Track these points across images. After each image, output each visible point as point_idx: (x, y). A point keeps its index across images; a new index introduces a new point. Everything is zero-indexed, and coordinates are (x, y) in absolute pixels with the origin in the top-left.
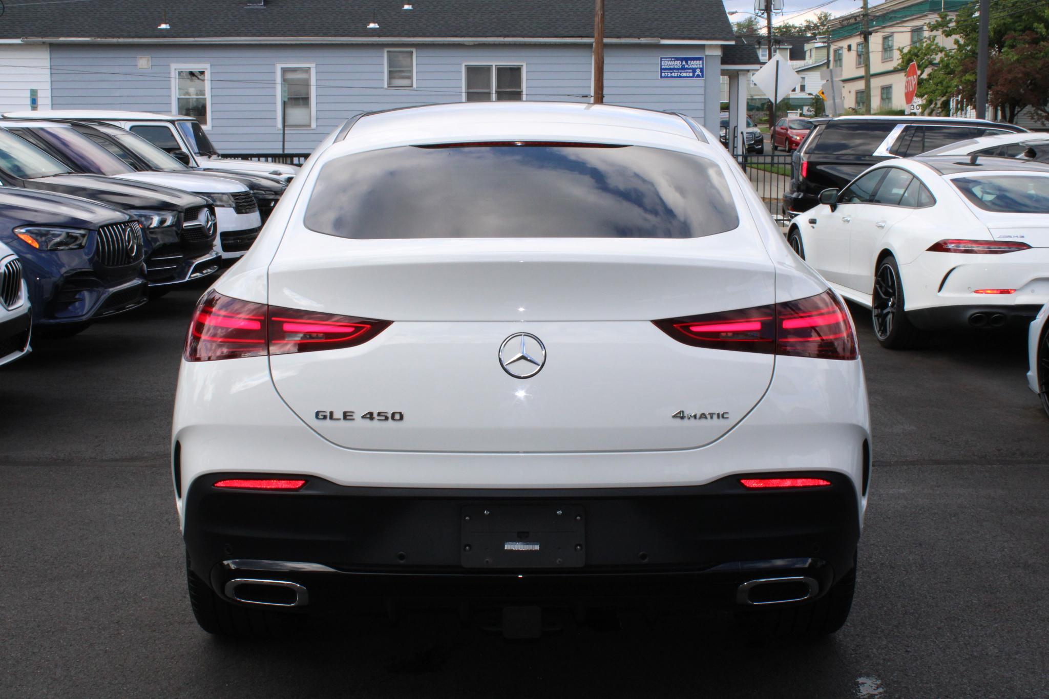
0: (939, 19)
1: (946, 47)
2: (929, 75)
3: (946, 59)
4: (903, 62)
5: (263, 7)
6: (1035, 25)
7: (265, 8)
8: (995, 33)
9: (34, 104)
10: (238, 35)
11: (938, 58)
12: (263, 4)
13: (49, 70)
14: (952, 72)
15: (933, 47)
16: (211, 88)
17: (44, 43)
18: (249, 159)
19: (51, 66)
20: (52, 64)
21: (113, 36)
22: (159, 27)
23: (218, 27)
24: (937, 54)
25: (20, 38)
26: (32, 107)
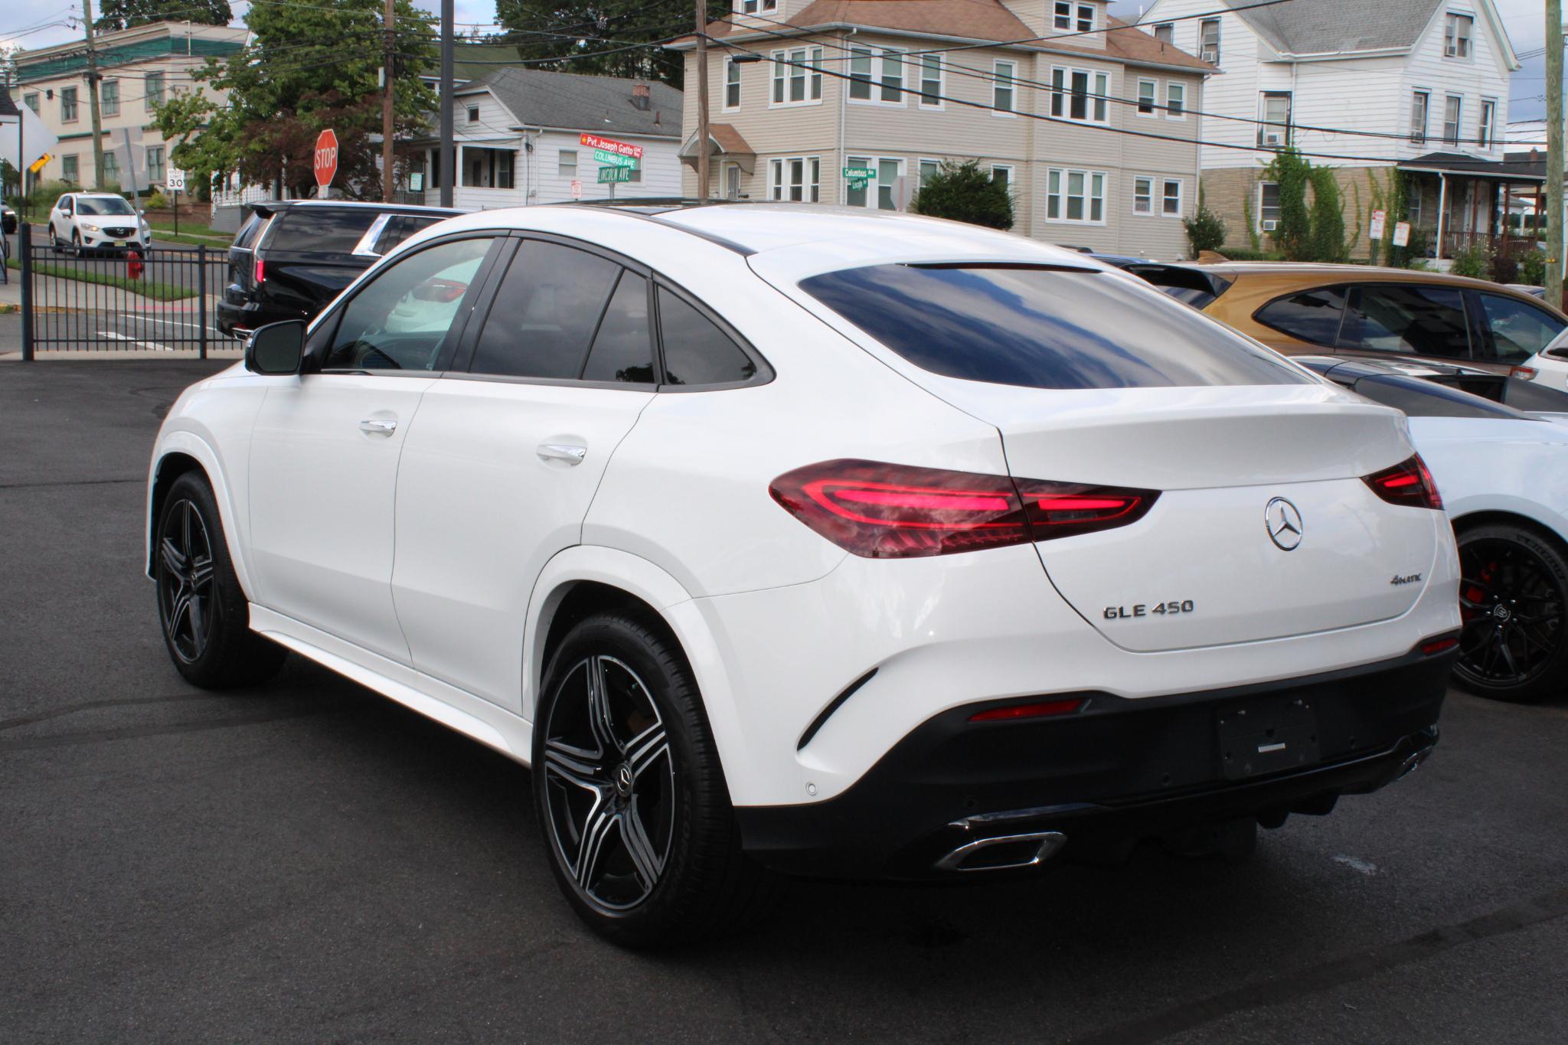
0: (207, 66)
1: (216, 102)
2: (197, 140)
3: (218, 120)
4: (158, 121)
6: (337, 82)
8: (283, 89)
11: (208, 117)
14: (228, 138)
15: (200, 102)
24: (205, 113)
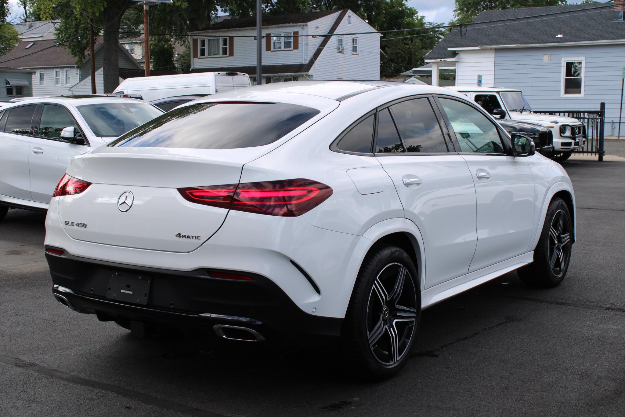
5: (623, 21)
7: (624, 21)
9: (480, 83)
10: (603, 39)
12: (622, 19)
13: (494, 64)
16: (585, 72)
17: (491, 48)
18: (554, 114)
19: (495, 61)
20: (495, 60)
21: (529, 43)
22: (556, 37)
23: (591, 35)
25: (479, 46)
26: (478, 85)
